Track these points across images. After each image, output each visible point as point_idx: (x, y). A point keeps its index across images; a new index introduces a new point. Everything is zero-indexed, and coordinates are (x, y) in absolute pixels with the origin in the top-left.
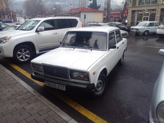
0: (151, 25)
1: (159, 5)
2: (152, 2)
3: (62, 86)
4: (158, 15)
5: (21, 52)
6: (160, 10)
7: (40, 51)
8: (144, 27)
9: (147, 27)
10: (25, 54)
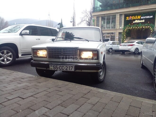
0: (113, 44)
1: (117, 30)
2: (111, 27)
3: (71, 67)
4: (117, 37)
5: (3, 54)
6: (118, 33)
7: (22, 55)
8: (109, 45)
9: (111, 45)
10: (7, 57)
